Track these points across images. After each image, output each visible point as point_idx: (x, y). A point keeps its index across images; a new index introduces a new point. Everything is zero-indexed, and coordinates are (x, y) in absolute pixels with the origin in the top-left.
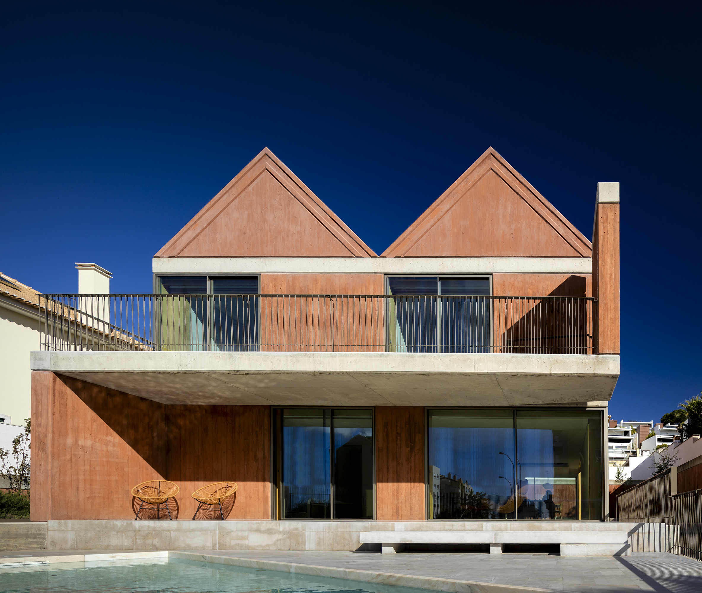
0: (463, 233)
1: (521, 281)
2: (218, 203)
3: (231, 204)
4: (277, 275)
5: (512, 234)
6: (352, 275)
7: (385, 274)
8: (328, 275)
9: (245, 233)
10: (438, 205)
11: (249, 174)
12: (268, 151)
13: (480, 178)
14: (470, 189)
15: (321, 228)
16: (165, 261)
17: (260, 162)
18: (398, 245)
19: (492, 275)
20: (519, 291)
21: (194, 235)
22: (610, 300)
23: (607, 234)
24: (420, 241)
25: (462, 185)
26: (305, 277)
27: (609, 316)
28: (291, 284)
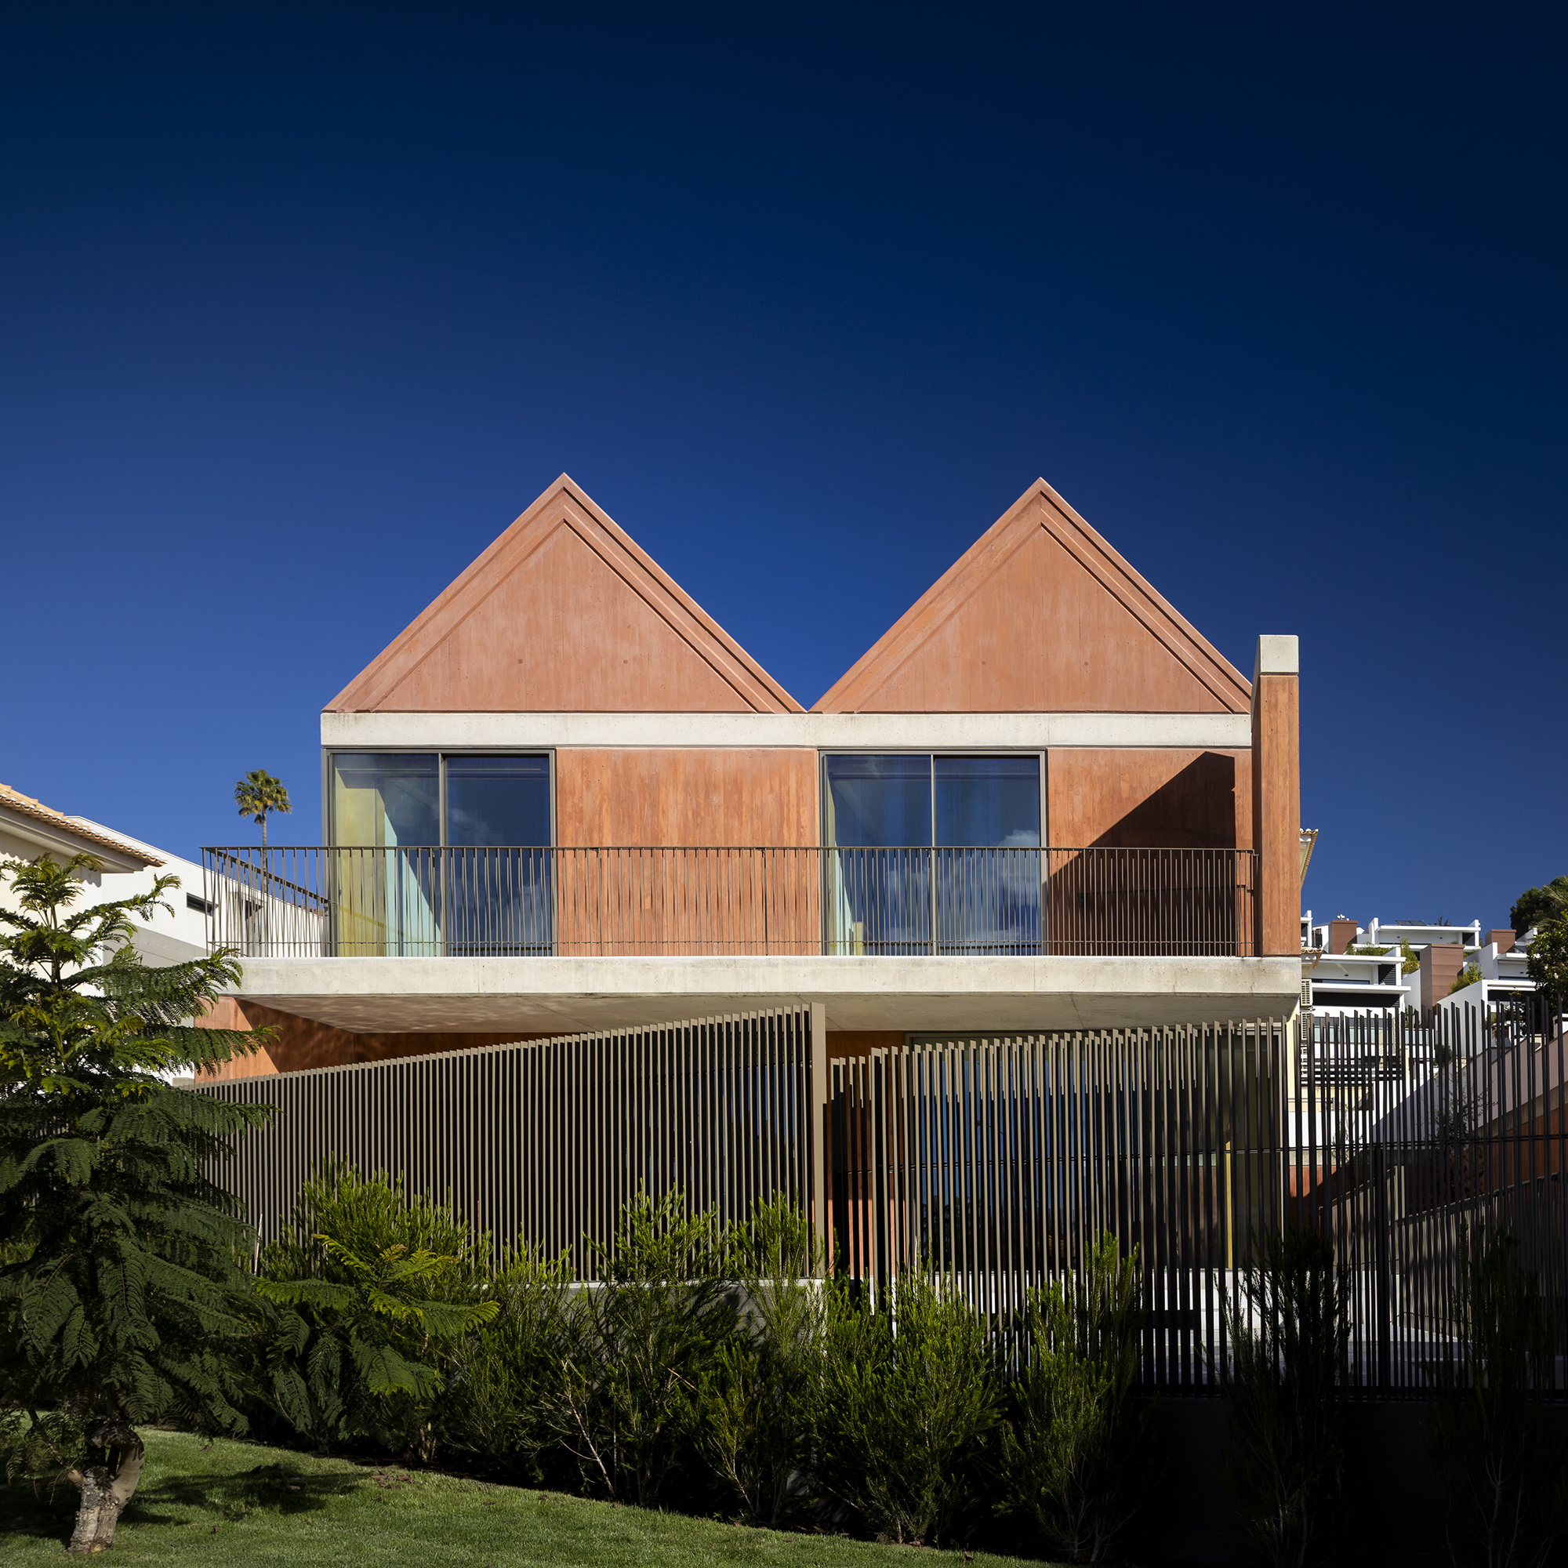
0: (984, 663)
1: (1106, 765)
2: (461, 593)
3: (491, 597)
4: (591, 752)
5: (1086, 664)
6: (751, 751)
7: (820, 749)
8: (700, 751)
9: (520, 661)
10: (931, 602)
11: (527, 531)
12: (570, 482)
13: (1019, 546)
14: (998, 568)
15: (684, 649)
16: (348, 721)
17: (550, 506)
18: (848, 687)
19: (1046, 751)
20: (1102, 785)
21: (411, 665)
22: (1283, 856)
23: (1277, 732)
24: (894, 679)
25: (981, 558)
26: (651, 755)
27: (1282, 885)
28: (621, 772)
